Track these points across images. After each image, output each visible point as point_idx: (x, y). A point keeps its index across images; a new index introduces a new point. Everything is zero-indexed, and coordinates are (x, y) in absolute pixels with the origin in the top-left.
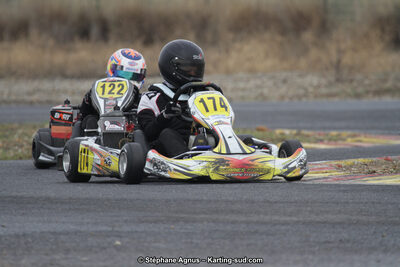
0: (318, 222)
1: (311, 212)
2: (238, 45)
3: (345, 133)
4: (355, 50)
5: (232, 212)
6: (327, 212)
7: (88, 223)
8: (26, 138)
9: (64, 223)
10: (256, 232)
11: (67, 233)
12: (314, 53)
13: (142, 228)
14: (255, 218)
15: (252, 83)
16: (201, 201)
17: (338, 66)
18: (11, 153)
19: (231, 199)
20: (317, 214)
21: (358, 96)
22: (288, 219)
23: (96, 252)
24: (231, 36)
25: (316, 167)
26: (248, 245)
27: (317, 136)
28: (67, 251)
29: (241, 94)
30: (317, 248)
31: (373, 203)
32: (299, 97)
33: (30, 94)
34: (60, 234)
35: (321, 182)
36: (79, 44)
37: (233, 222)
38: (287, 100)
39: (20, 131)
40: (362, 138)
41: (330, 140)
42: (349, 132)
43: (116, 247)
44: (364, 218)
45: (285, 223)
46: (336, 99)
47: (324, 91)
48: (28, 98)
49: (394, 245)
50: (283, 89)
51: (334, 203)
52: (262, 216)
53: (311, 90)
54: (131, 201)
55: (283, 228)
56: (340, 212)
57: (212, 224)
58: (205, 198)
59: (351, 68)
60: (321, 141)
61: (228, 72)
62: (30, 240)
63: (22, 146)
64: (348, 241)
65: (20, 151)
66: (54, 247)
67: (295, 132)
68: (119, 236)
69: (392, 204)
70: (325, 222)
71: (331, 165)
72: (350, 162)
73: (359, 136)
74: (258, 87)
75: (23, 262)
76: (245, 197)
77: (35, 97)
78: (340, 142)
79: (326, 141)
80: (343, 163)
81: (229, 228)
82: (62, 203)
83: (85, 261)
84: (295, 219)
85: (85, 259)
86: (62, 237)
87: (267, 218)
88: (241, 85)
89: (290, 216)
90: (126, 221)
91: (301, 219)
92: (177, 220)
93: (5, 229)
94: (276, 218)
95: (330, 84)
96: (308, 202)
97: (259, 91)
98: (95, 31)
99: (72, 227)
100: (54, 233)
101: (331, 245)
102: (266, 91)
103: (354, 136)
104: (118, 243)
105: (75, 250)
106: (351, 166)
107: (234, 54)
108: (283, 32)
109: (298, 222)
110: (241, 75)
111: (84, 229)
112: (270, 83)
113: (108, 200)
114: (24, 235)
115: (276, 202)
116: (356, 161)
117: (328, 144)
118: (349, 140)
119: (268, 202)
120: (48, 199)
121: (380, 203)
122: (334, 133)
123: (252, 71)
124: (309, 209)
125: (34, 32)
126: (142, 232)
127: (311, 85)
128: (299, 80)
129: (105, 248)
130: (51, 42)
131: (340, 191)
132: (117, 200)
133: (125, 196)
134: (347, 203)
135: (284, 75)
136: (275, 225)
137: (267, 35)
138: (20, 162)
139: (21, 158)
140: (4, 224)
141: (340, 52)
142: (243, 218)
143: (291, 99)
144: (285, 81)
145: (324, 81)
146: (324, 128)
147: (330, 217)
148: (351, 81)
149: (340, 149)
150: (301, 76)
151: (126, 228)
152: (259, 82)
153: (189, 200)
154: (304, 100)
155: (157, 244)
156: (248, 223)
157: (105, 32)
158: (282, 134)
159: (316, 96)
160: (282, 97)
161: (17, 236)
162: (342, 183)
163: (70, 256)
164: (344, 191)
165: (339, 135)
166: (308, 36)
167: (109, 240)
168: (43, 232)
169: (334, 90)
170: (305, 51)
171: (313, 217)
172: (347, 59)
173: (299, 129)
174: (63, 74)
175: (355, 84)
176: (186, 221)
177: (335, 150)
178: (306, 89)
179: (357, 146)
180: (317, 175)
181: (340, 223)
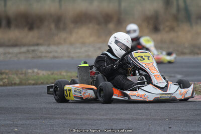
5: (74, 114)
10: (86, 124)
14: (85, 117)
15: (83, 49)
20: (116, 115)
31: (144, 109)
44: (140, 117)
49: (155, 130)
52: (89, 116)
54: (23, 108)
55: (100, 122)
56: (127, 114)
61: (71, 44)
69: (154, 110)
70: (120, 119)
81: (72, 122)
84: (105, 117)
88: (78, 50)
89: (103, 116)
91: (108, 117)
98: (4, 23)
102: (90, 53)
109: (107, 119)
113: (11, 108)
119: (92, 109)
121: (147, 109)
133: (20, 106)
142: (79, 117)
147: (123, 116)
151: (21, 123)
153: (52, 108)
167: (12, 128)
171: (115, 117)
181: (127, 120)
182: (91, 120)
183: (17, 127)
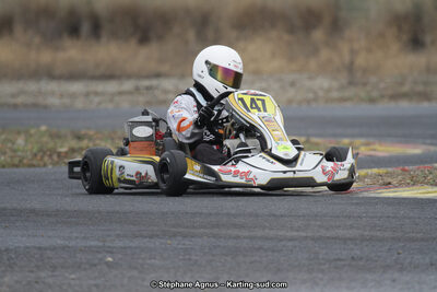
0: (328, 238)
1: (321, 226)
3: (358, 141)
4: (369, 50)
5: (235, 226)
6: (338, 227)
7: (76, 238)
8: (9, 145)
9: (50, 237)
10: (260, 248)
11: (54, 249)
12: (325, 54)
13: (136, 243)
14: (259, 233)
16: (201, 214)
17: (350, 68)
19: (233, 212)
20: (327, 229)
21: (372, 100)
22: (295, 234)
23: (85, 269)
24: (234, 34)
26: (252, 262)
27: (328, 144)
28: (54, 268)
30: (327, 266)
31: (388, 217)
32: (308, 102)
33: (13, 96)
34: (46, 249)
36: (67, 42)
37: (236, 238)
38: (294, 105)
39: (3, 136)
40: (377, 147)
42: (363, 140)
43: (107, 263)
44: (378, 234)
45: (292, 239)
46: (348, 104)
47: (335, 94)
48: (12, 101)
49: (411, 263)
50: (291, 93)
52: (267, 231)
53: (321, 94)
54: (124, 213)
55: (290, 244)
56: (351, 227)
57: (212, 240)
58: (205, 211)
59: (365, 71)
62: (13, 255)
63: (4, 153)
64: (361, 259)
65: (3, 158)
66: (40, 263)
67: (303, 139)
68: (111, 252)
69: (409, 218)
70: (335, 238)
72: (363, 172)
73: (374, 143)
75: (6, 279)
76: (249, 210)
77: (19, 100)
81: (231, 243)
82: (49, 216)
83: (73, 279)
84: (304, 234)
85: (73, 276)
86: (48, 252)
87: (272, 233)
89: (298, 231)
90: (118, 236)
91: (309, 234)
92: (174, 235)
95: (342, 88)
96: (317, 216)
98: (85, 28)
99: (59, 242)
100: (40, 248)
101: (343, 263)
103: (368, 144)
104: (110, 259)
105: (63, 267)
106: (365, 177)
108: (291, 30)
109: (306, 238)
111: (72, 243)
113: (99, 212)
114: (7, 250)
115: (282, 216)
116: (369, 171)
118: (363, 148)
119: (274, 215)
120: (33, 211)
121: (395, 217)
122: (346, 141)
123: (257, 73)
124: (318, 223)
125: (18, 29)
126: (136, 248)
127: (321, 88)
128: (308, 83)
129: (95, 265)
130: (37, 40)
131: (352, 204)
132: (109, 212)
133: (117, 208)
134: (360, 217)
135: (292, 77)
136: (281, 240)
137: (274, 34)
139: (3, 166)
141: (353, 52)
142: (246, 233)
143: (299, 103)
144: (293, 84)
145: (335, 84)
146: (335, 136)
147: (341, 232)
148: (365, 84)
150: (310, 78)
151: (121, 244)
153: (187, 213)
154: (314, 104)
155: (153, 261)
156: (251, 238)
157: (97, 29)
159: (328, 100)
160: (290, 102)
163: (56, 273)
165: (351, 143)
166: (318, 35)
167: (100, 256)
168: (28, 248)
169: (347, 94)
170: (315, 51)
171: (324, 233)
172: (361, 60)
173: (308, 136)
174: (51, 74)
175: (369, 88)
176: (185, 236)
178: (315, 93)
179: (370, 156)
181: (350, 239)
182: (271, 239)
183: (111, 253)
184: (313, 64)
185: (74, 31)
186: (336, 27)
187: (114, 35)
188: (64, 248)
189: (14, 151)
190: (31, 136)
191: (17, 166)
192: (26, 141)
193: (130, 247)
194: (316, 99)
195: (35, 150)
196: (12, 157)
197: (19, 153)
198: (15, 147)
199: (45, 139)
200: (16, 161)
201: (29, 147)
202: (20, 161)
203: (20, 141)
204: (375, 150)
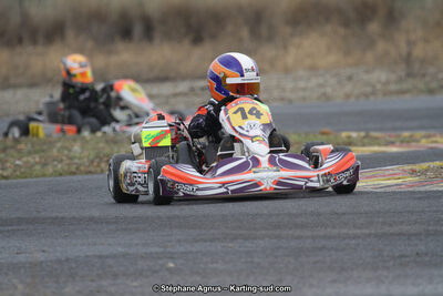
0: (392, 234)
1: (384, 223)
2: (296, 40)
3: (419, 134)
4: (426, 41)
6: (402, 223)
7: (137, 245)
8: (66, 152)
9: (110, 245)
11: (114, 256)
12: (381, 46)
13: (197, 247)
16: (261, 215)
17: (408, 60)
18: (50, 169)
19: (295, 211)
21: (431, 92)
22: (358, 231)
23: (147, 276)
24: (288, 30)
25: (387, 173)
26: (315, 263)
27: (388, 139)
28: (115, 276)
29: (301, 94)
30: (391, 263)
32: (366, 96)
34: (107, 257)
35: (394, 189)
36: (120, 45)
37: (299, 238)
38: (352, 100)
39: (59, 145)
40: (438, 138)
41: (402, 142)
42: (423, 133)
43: (169, 270)
45: (355, 237)
46: (407, 96)
47: (393, 87)
50: (348, 88)
51: (409, 212)
53: (379, 86)
57: (275, 241)
58: (265, 212)
59: (423, 62)
60: (392, 143)
62: (74, 265)
63: (61, 161)
64: (426, 254)
65: (59, 166)
66: (100, 272)
67: (363, 134)
68: (172, 258)
71: (404, 170)
72: (425, 165)
73: (434, 136)
74: (321, 86)
75: (67, 290)
76: (310, 209)
78: (413, 144)
79: (398, 143)
80: (417, 167)
82: (107, 223)
83: (135, 287)
85: (135, 284)
86: (109, 260)
87: (335, 232)
90: (179, 241)
92: (235, 238)
93: (46, 254)
94: (344, 231)
95: (400, 80)
96: (379, 212)
97: (322, 90)
99: (120, 249)
100: (100, 257)
101: (408, 259)
103: (429, 136)
104: (171, 265)
105: (124, 275)
106: (427, 170)
107: (292, 51)
108: (346, 24)
110: (301, 73)
111: (132, 251)
112: (333, 81)
114: (67, 260)
115: (344, 214)
116: (432, 164)
117: (400, 146)
118: (424, 141)
120: (92, 220)
122: (406, 134)
123: (313, 69)
124: (381, 220)
125: (70, 34)
126: (197, 252)
127: (379, 82)
128: (365, 77)
129: (156, 272)
130: (90, 44)
131: (415, 199)
132: (168, 218)
134: (423, 211)
135: (348, 71)
136: (344, 239)
137: (328, 28)
138: (59, 178)
139: (61, 175)
140: (45, 248)
141: (410, 44)
143: (358, 97)
144: (350, 78)
145: (393, 77)
146: (395, 129)
148: (424, 75)
149: (413, 152)
150: (367, 72)
152: (321, 81)
154: (372, 98)
155: (215, 265)
156: (314, 238)
157: (149, 30)
158: (349, 137)
159: (385, 94)
160: (348, 96)
161: (59, 261)
162: (417, 189)
164: (420, 198)
165: (411, 136)
166: (374, 27)
168: (87, 256)
169: (405, 86)
170: (371, 44)
172: (418, 52)
173: (367, 130)
175: (428, 79)
176: (246, 239)
177: (408, 153)
178: (374, 86)
179: (432, 148)
180: (389, 182)
184: (370, 56)
185: (126, 33)
186: (392, 19)
187: (168, 36)
188: (124, 255)
189: (71, 158)
190: (87, 142)
191: (74, 173)
192: (82, 148)
193: (191, 252)
194: (374, 93)
195: (91, 157)
196: (68, 164)
197: (76, 161)
198: (72, 154)
199: (101, 145)
200: (73, 168)
201: (86, 153)
202: (77, 168)
203: (77, 148)
204: (436, 142)
